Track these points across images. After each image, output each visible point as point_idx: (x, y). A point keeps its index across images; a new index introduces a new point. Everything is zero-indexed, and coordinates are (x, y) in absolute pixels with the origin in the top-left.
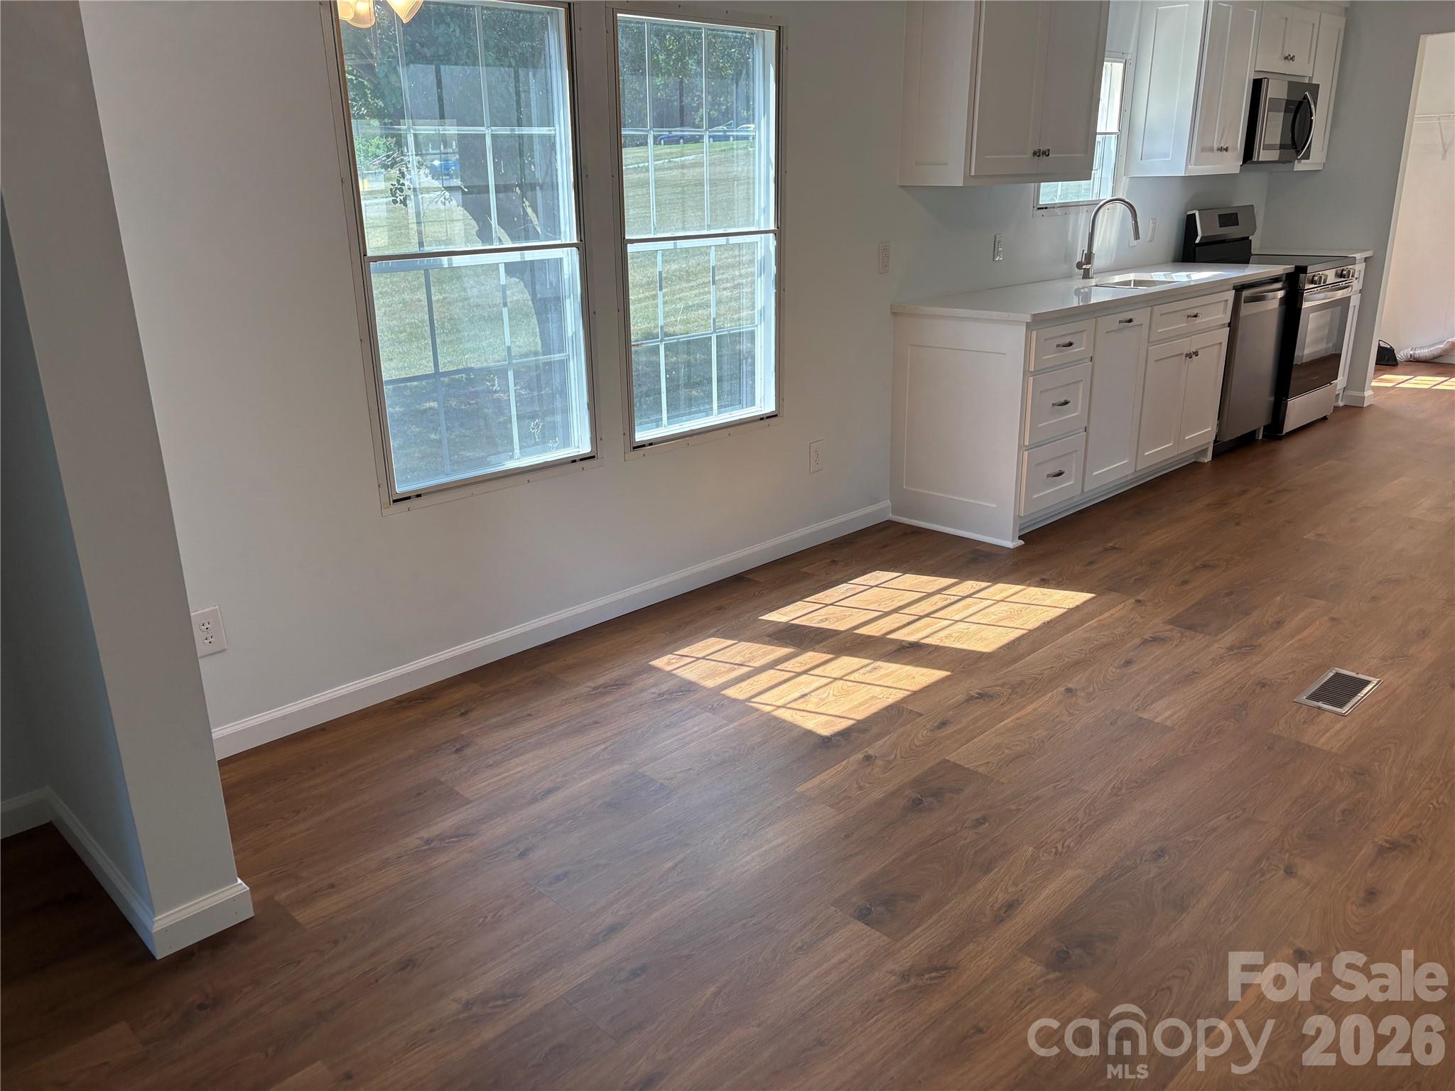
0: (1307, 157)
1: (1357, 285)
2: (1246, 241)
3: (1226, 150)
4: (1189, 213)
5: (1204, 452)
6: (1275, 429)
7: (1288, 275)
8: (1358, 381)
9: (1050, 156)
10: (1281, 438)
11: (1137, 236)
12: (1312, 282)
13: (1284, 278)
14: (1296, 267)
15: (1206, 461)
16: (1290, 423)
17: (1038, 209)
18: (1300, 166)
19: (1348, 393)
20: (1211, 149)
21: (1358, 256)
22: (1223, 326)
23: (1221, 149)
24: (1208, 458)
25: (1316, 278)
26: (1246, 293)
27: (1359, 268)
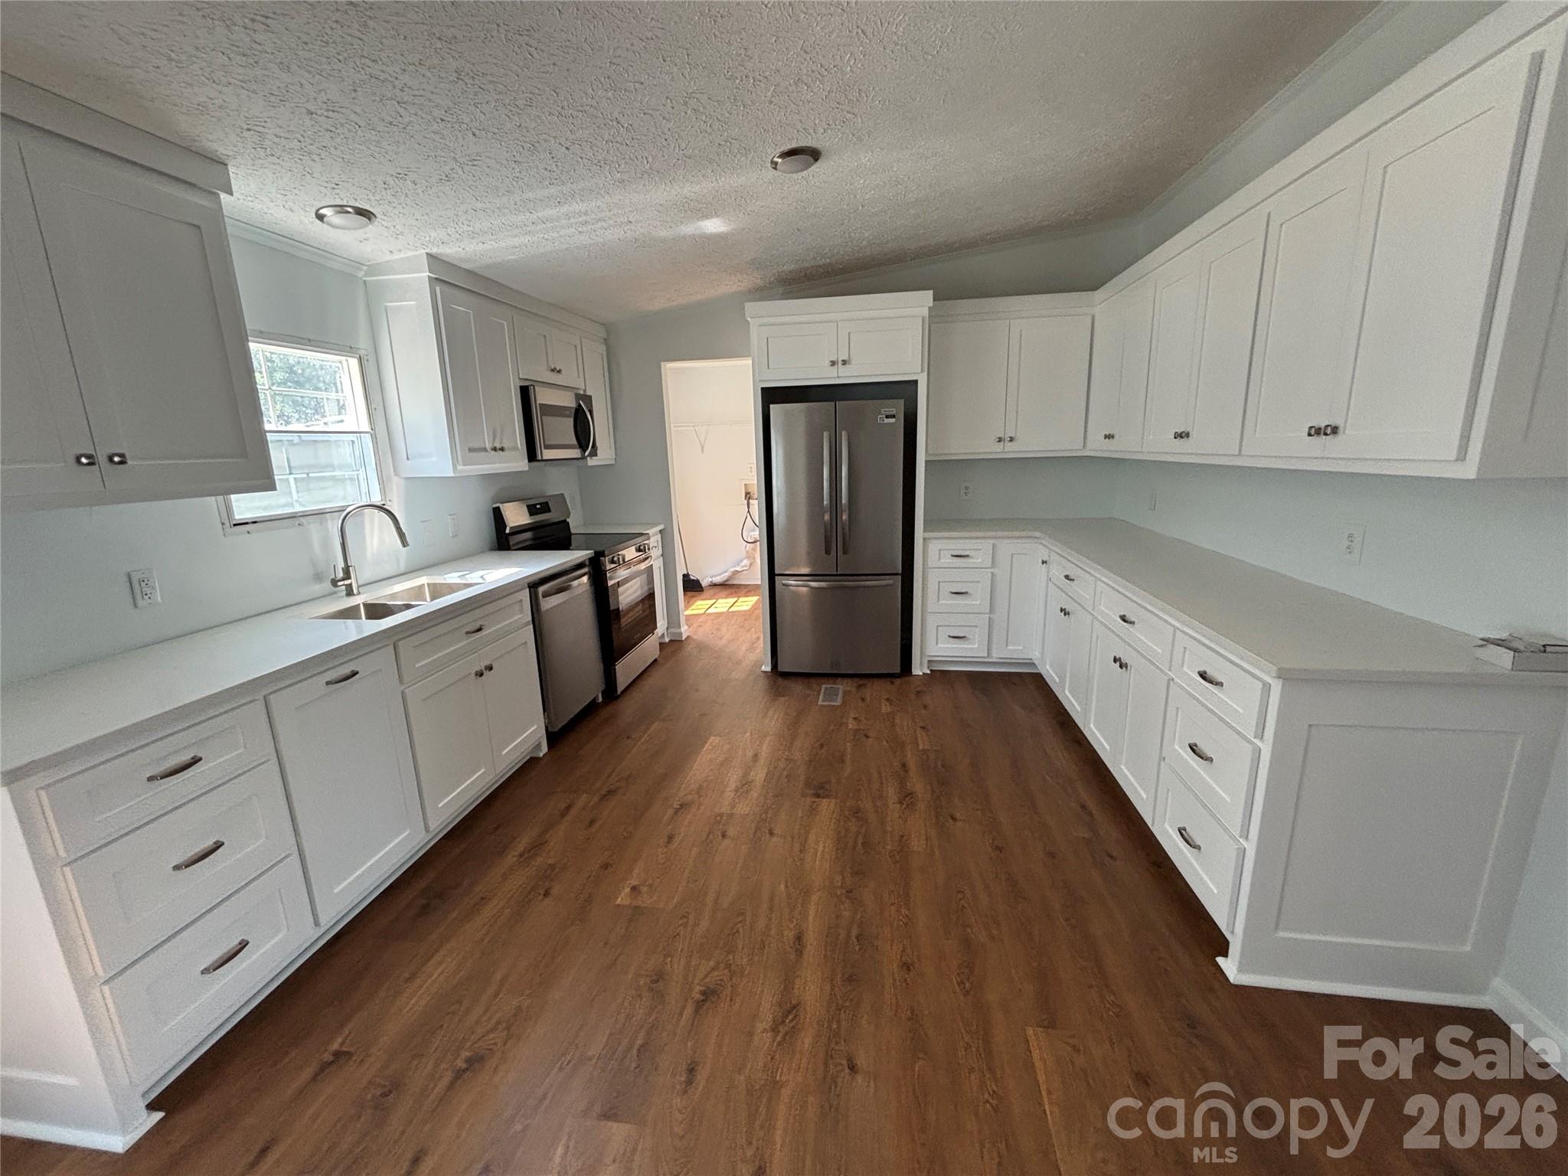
0: (594, 453)
1: (655, 553)
2: (565, 524)
3: (502, 449)
4: (495, 506)
5: (538, 746)
6: (611, 692)
7: (590, 559)
8: (673, 620)
9: (130, 462)
10: (618, 697)
11: (404, 543)
12: (613, 562)
13: (587, 563)
14: (595, 552)
15: (541, 755)
16: (622, 683)
17: (235, 525)
18: (592, 462)
19: (670, 630)
20: (485, 450)
21: (651, 532)
22: (527, 624)
23: (495, 449)
24: (545, 749)
25: (615, 559)
26: (541, 589)
27: (654, 541)
